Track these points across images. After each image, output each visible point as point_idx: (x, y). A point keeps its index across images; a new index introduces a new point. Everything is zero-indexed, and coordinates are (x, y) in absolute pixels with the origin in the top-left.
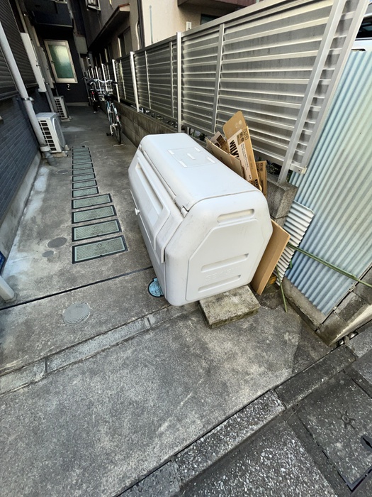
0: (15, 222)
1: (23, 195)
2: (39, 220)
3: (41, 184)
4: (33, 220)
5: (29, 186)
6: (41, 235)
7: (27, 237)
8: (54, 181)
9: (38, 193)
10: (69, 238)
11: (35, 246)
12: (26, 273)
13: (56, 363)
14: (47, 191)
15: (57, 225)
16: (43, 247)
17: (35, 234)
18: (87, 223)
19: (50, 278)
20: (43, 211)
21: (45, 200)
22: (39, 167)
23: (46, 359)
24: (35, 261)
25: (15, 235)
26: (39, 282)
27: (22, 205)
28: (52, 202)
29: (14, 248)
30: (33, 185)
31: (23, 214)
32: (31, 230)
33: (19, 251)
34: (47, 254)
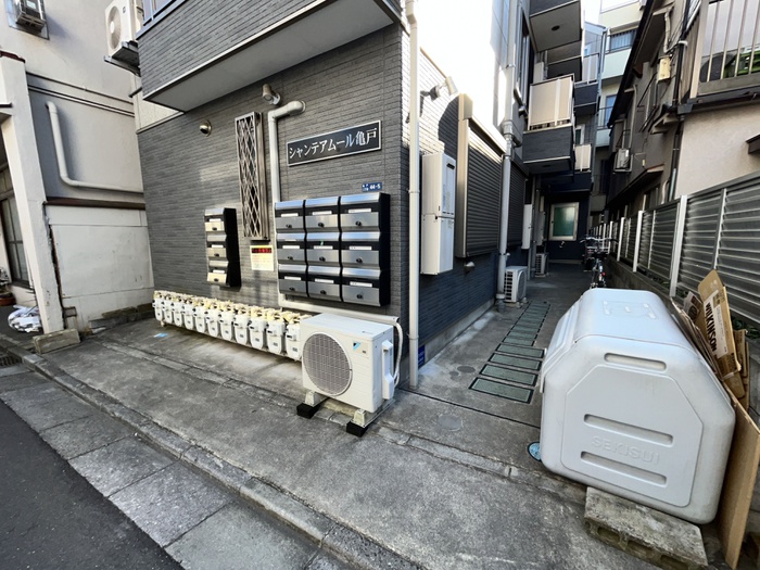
0: (444, 343)
1: (461, 326)
2: (461, 349)
3: (480, 324)
4: (458, 347)
5: (470, 322)
6: (457, 360)
7: (446, 357)
8: (494, 325)
9: (474, 330)
10: (478, 370)
11: (448, 365)
12: (432, 378)
13: (416, 443)
14: (482, 330)
15: (474, 357)
16: (452, 368)
17: (453, 357)
18: (501, 366)
19: (446, 389)
20: (469, 344)
21: (475, 337)
22: (487, 311)
23: (412, 436)
24: (442, 373)
25: (439, 352)
26: (436, 387)
27: (456, 334)
28: (480, 340)
29: (433, 359)
30: (473, 323)
31: (453, 340)
32: (452, 353)
33: (436, 363)
34: (453, 374)
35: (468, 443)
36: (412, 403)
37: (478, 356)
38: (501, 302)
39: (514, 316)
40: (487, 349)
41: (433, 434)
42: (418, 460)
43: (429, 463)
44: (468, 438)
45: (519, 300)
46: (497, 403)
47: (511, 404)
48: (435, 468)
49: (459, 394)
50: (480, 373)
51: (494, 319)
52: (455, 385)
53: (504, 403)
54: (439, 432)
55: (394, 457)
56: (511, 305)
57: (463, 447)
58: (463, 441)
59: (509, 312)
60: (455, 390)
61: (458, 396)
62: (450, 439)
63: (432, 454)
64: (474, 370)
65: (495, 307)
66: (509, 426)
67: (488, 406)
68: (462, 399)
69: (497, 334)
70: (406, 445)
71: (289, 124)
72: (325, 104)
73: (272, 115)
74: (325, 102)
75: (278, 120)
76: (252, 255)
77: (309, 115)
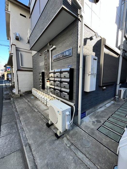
0: (94, 110)
1: (101, 105)
2: (99, 113)
3: (108, 105)
4: (98, 112)
5: (105, 104)
6: (97, 117)
7: (93, 115)
8: (112, 106)
9: (105, 107)
11: (93, 118)
12: (86, 122)
13: (72, 147)
14: (108, 107)
15: (102, 117)
16: (94, 120)
17: (95, 116)
19: (89, 128)
20: (102, 112)
21: (105, 109)
22: (112, 101)
23: (72, 144)
24: (90, 121)
25: (92, 113)
26: (86, 126)
27: (99, 107)
28: (106, 111)
29: (89, 115)
30: (106, 104)
31: (97, 110)
32: (95, 114)
33: (89, 117)
34: (94, 122)
35: (90, 154)
36: (77, 130)
37: (104, 117)
38: (117, 98)
39: (121, 103)
40: (108, 115)
41: (79, 146)
42: (71, 155)
43: (74, 158)
44: (90, 153)
45: (124, 98)
46: (106, 139)
47: (111, 141)
48: (75, 162)
49: (93, 131)
50: (103, 124)
51: (114, 104)
52: (93, 127)
53: (108, 140)
54: (81, 146)
55: (64, 150)
56: (120, 100)
57: (88, 155)
58: (88, 153)
59: (119, 102)
60: (92, 129)
61: (92, 132)
62: (84, 150)
63: (76, 155)
64: (101, 122)
65: (115, 100)
66: (108, 152)
67: (102, 140)
68: (93, 133)
69: (113, 109)
70: (69, 147)
71: (54, 51)
72: (60, 46)
73: (50, 50)
74: (60, 45)
75: (52, 51)
76: (47, 82)
77: (57, 49)
